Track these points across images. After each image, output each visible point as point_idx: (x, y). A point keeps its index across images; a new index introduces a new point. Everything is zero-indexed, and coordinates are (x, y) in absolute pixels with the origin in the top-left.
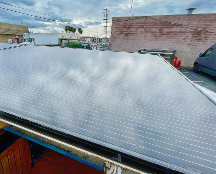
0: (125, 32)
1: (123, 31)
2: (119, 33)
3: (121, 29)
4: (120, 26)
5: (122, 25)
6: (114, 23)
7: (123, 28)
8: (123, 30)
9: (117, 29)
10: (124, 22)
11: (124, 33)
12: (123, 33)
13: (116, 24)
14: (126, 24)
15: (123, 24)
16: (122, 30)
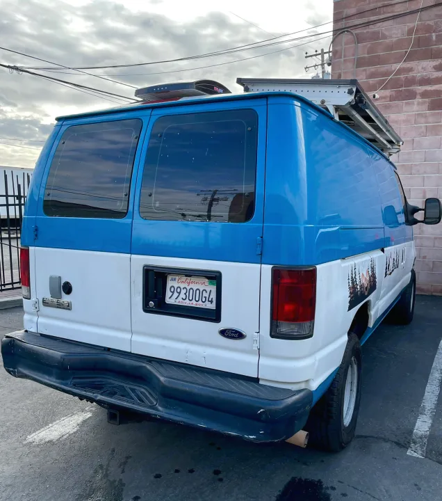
0: (426, 81)
1: (412, 82)
2: (387, 93)
3: (398, 66)
4: (390, 47)
5: (399, 44)
6: (345, 37)
7: (411, 57)
8: (411, 70)
9: (372, 69)
10: (414, 22)
11: (420, 89)
12: (411, 96)
13: (359, 39)
14: (429, 29)
15: (410, 32)
16: (399, 72)
